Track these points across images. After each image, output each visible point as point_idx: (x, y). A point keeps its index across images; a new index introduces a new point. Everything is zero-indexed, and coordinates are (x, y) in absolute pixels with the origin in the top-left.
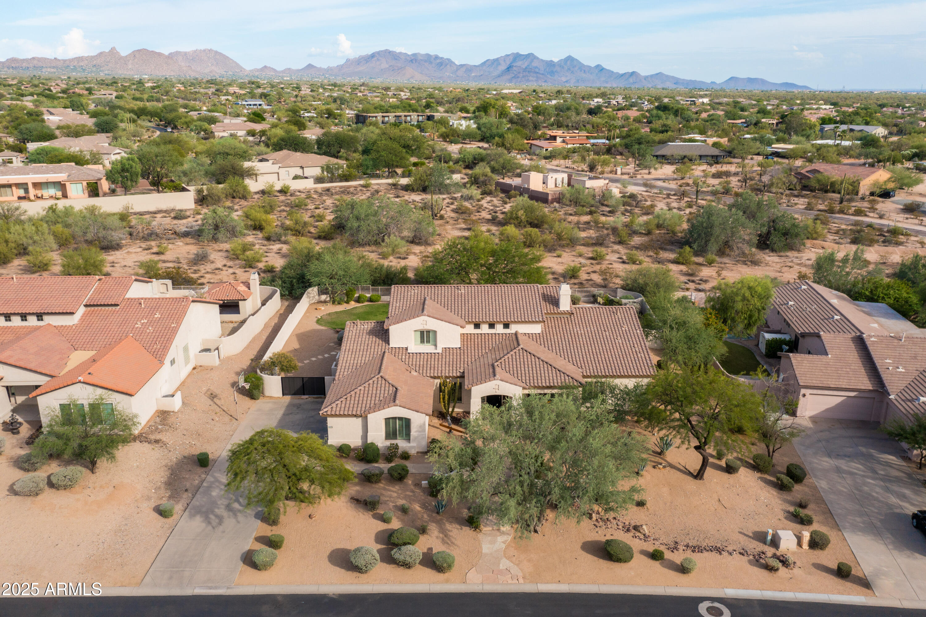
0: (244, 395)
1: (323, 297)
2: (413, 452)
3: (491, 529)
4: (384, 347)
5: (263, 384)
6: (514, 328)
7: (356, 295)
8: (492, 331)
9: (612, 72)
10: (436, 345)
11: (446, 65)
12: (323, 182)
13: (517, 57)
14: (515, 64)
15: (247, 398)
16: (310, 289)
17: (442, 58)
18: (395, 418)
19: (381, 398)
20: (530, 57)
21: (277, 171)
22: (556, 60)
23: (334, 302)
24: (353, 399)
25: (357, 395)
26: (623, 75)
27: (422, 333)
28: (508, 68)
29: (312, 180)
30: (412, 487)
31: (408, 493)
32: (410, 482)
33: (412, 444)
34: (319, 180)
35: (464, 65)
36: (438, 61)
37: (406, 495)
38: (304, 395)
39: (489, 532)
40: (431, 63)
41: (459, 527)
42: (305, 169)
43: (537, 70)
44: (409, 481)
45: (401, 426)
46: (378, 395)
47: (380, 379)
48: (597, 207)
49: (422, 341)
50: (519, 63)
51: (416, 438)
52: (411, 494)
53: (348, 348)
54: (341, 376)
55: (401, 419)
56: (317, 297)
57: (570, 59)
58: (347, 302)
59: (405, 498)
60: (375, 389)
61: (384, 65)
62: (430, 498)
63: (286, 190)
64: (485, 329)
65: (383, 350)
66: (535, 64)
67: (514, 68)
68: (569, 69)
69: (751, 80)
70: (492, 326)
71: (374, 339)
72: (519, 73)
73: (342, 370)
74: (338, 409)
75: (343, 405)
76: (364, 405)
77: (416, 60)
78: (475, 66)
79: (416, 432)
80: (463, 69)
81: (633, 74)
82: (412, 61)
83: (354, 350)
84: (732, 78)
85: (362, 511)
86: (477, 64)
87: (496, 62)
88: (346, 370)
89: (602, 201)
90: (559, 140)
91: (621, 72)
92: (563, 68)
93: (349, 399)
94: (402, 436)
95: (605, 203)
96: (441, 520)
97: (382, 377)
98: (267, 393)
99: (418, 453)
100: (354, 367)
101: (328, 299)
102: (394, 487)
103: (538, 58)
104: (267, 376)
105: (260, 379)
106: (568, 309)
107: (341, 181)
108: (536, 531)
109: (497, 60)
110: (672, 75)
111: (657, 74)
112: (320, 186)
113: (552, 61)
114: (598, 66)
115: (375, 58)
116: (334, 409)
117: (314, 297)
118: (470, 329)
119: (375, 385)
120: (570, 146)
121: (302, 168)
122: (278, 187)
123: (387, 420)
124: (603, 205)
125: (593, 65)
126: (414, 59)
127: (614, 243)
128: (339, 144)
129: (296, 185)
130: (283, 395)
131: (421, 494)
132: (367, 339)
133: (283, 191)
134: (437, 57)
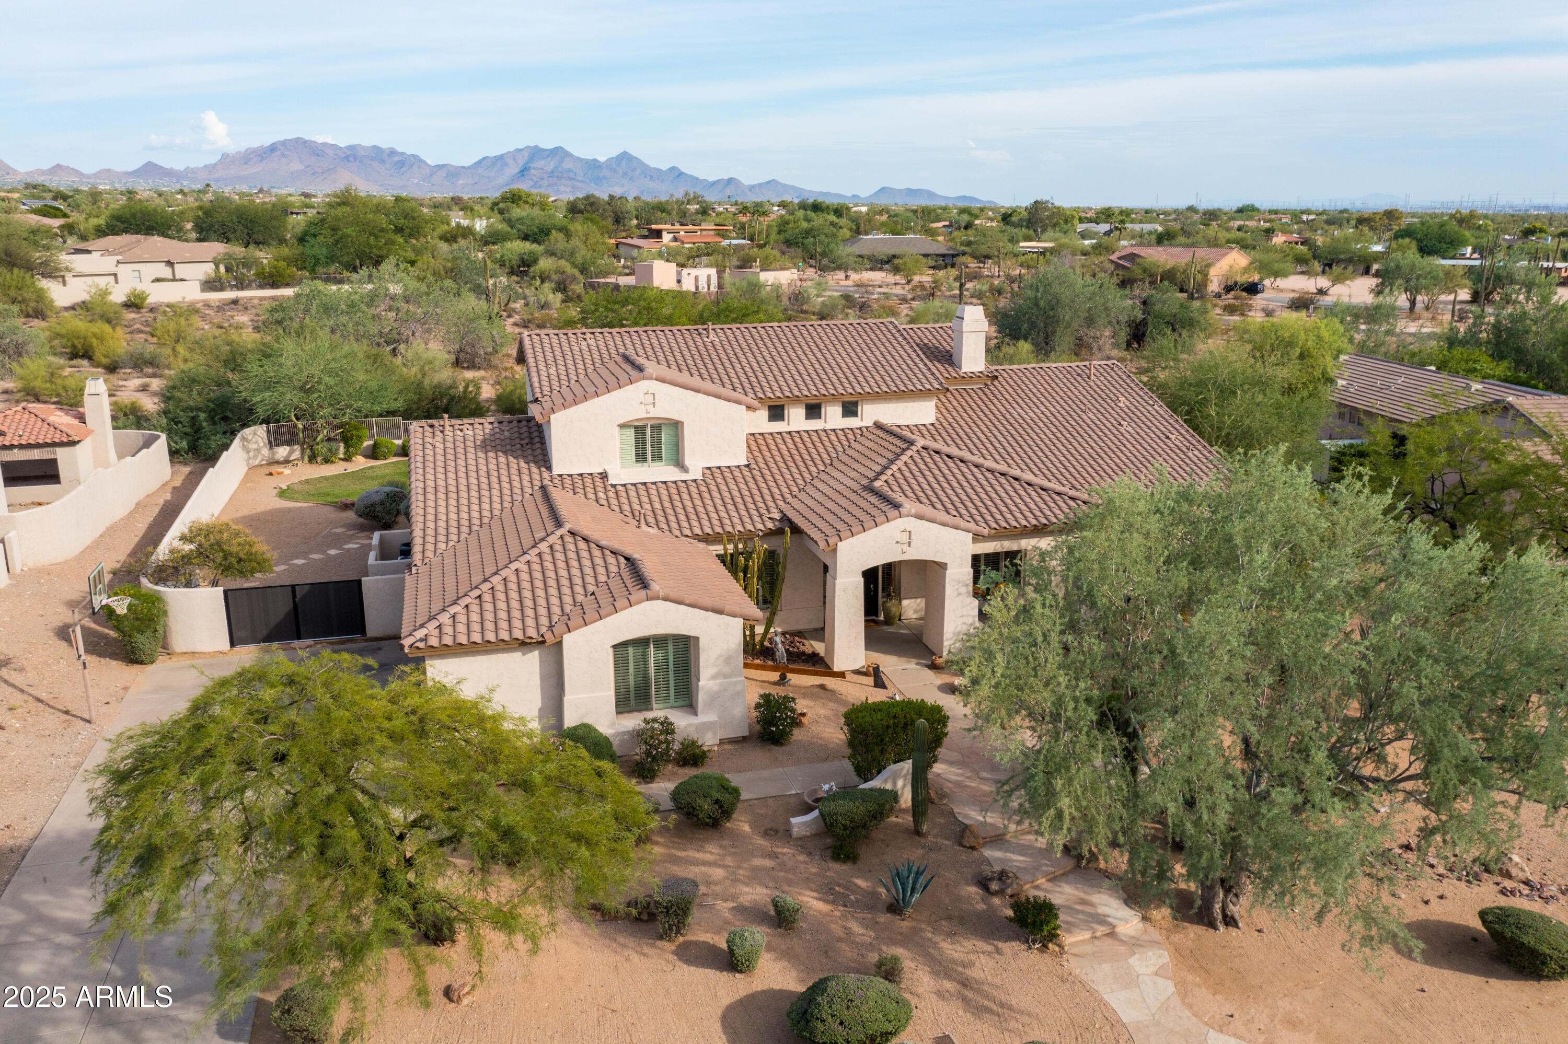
0: (101, 655)
1: (282, 452)
2: (709, 741)
3: (1087, 935)
4: (536, 477)
5: (165, 613)
6: (870, 413)
7: (367, 443)
8: (815, 425)
9: (697, 179)
10: (679, 464)
11: (411, 166)
12: (222, 289)
13: (536, 153)
14: (533, 165)
15: (114, 663)
16: (247, 431)
17: (402, 154)
18: (643, 642)
19: (591, 588)
20: (558, 153)
21: (113, 270)
22: (602, 159)
23: (312, 459)
24: (501, 596)
25: (513, 586)
26: (714, 183)
27: (639, 430)
28: (522, 171)
29: (197, 286)
30: (760, 841)
31: (758, 862)
32: (746, 828)
33: (706, 716)
34: (210, 285)
35: (443, 166)
36: (396, 159)
37: (755, 869)
38: (299, 638)
39: (1088, 948)
40: (383, 161)
41: (990, 948)
42: (176, 266)
43: (572, 175)
44: (741, 824)
45: (663, 667)
46: (578, 581)
47: (569, 539)
49: (641, 457)
50: (541, 163)
51: (714, 697)
52: (768, 863)
53: (430, 483)
54: (429, 554)
55: (660, 641)
56: (266, 451)
57: (625, 157)
58: (347, 459)
59: (756, 876)
60: (560, 564)
61: (296, 166)
62: (836, 866)
63: (138, 301)
64: (796, 419)
65: (537, 484)
66: (567, 164)
67: (533, 172)
68: (625, 174)
69: (911, 192)
70: (813, 411)
71: (502, 459)
72: (542, 179)
73: (430, 539)
74: (461, 628)
75: (475, 617)
76: (542, 611)
77: (355, 157)
78: (463, 167)
79: (714, 677)
80: (443, 173)
81: (730, 181)
82: (347, 158)
83: (452, 488)
84: (883, 189)
85: (631, 942)
86: (466, 165)
87: (500, 160)
88: (442, 538)
91: (711, 179)
92: (615, 171)
93: (487, 597)
94: (667, 698)
96: (915, 931)
97: (572, 533)
98: (179, 643)
99: (722, 742)
100: (465, 529)
101: (297, 454)
102: (700, 849)
103: (572, 155)
104: (172, 590)
105: (155, 600)
106: (982, 368)
107: (261, 286)
108: (1230, 921)
109: (501, 157)
110: (791, 183)
111: (768, 182)
112: (216, 297)
113: (595, 160)
114: (673, 169)
115: (279, 153)
116: (448, 630)
117: (258, 450)
118: (760, 421)
119: (559, 556)
120: (689, 246)
121: (170, 264)
122: (118, 296)
123: (620, 648)
125: (665, 167)
126: (351, 155)
128: (246, 227)
129: (158, 295)
130: (232, 644)
131: (801, 858)
132: (482, 461)
133: (134, 304)
134: (392, 152)
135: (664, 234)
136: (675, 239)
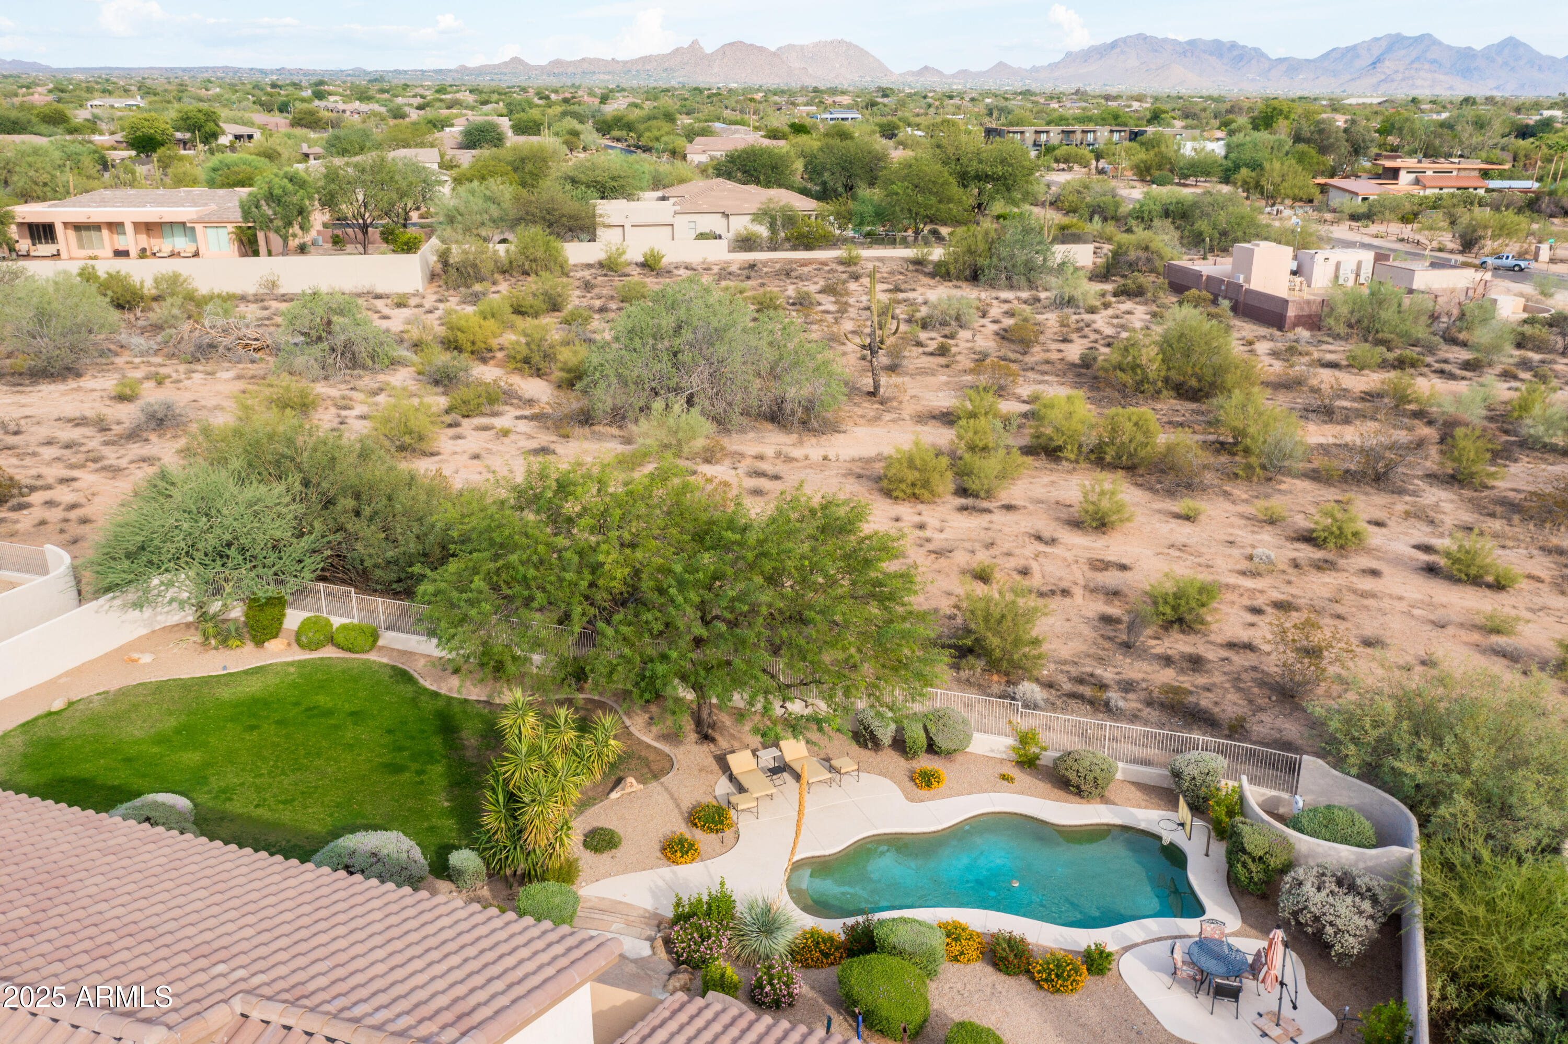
11: (1250, 60)
12: (749, 249)
13: (1399, 40)
17: (1245, 47)
29: (726, 243)
34: (743, 244)
35: (1286, 59)
40: (1221, 56)
42: (731, 218)
48: (1431, 350)
63: (654, 262)
77: (1193, 52)
78: (1305, 59)
80: (1283, 67)
86: (1311, 58)
87: (1353, 50)
89: (1454, 331)
90: (1405, 178)
95: (1462, 336)
112: (739, 257)
115: (1118, 50)
120: (1429, 192)
121: (725, 216)
122: (640, 256)
124: (1453, 341)
127: (1431, 477)
129: (687, 253)
133: (648, 266)
134: (1233, 46)
135: (1402, 174)
136: (1417, 182)
